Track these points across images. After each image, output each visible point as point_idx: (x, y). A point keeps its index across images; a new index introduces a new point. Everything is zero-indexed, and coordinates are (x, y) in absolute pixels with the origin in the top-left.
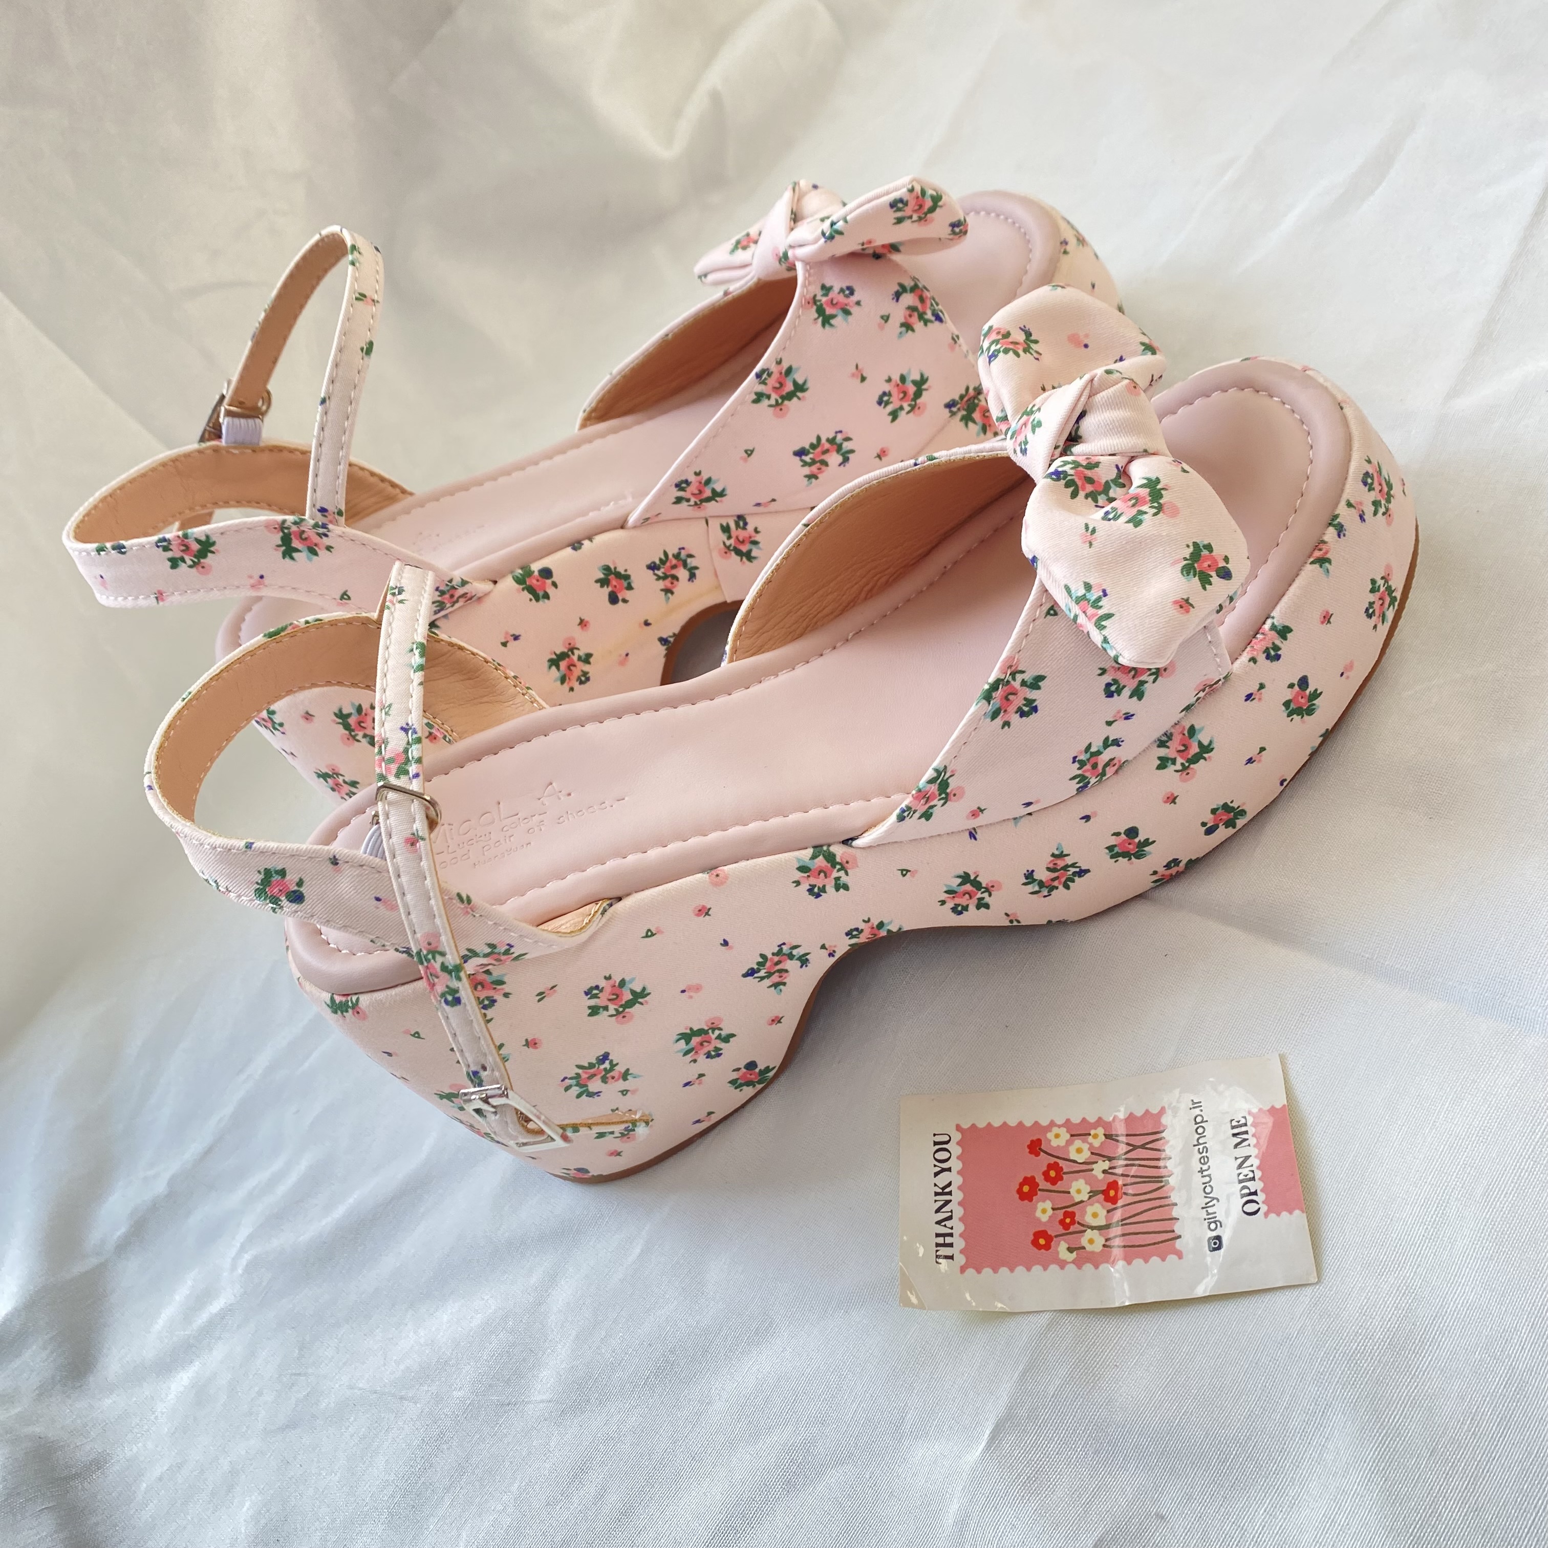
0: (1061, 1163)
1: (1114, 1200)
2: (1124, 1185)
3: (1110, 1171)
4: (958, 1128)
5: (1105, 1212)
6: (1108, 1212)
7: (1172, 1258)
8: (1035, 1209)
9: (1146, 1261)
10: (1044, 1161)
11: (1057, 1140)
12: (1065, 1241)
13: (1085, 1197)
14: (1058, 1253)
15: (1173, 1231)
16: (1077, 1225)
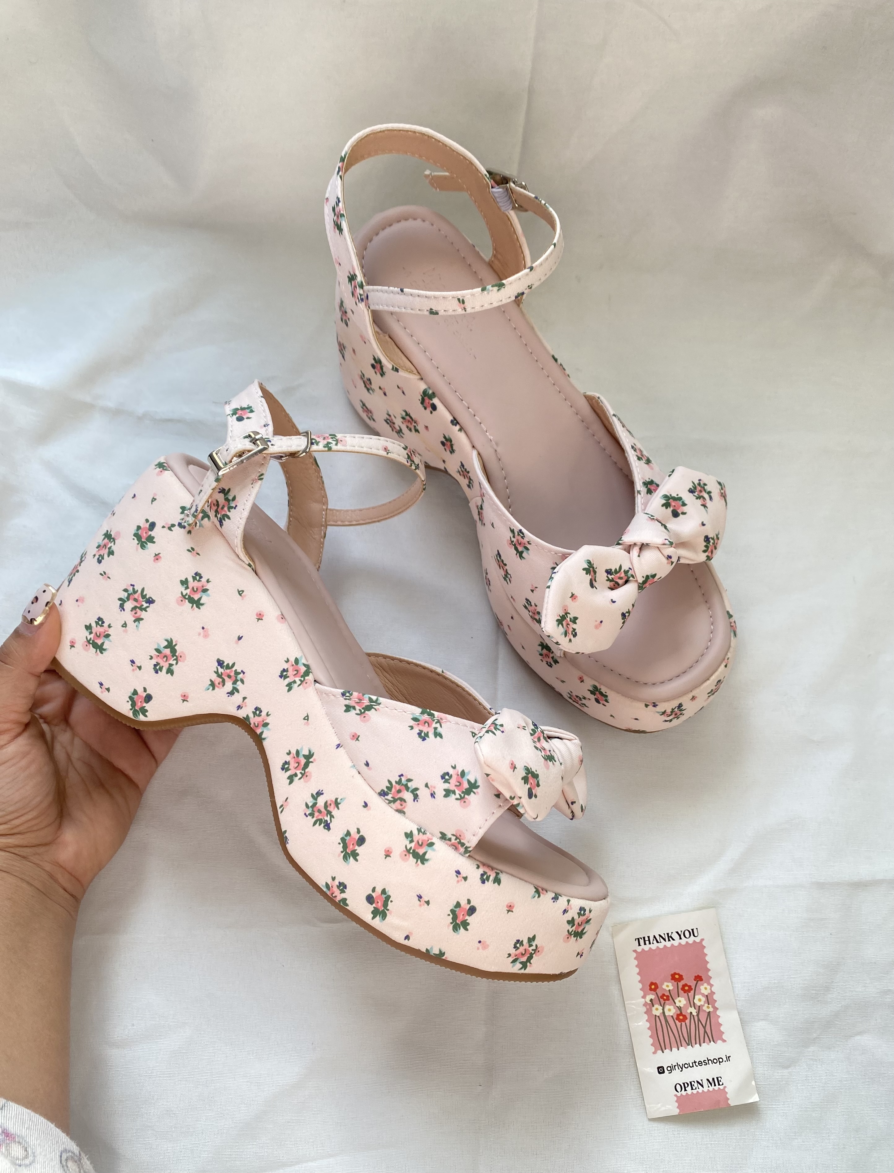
0: (692, 992)
1: (678, 1019)
2: (686, 1024)
3: (692, 1016)
4: (702, 940)
5: (672, 1015)
7: (653, 1049)
8: (668, 982)
9: (650, 1037)
10: (692, 983)
11: (704, 989)
12: (655, 998)
13: (678, 1004)
14: (649, 995)
15: (665, 1049)
16: (664, 1002)
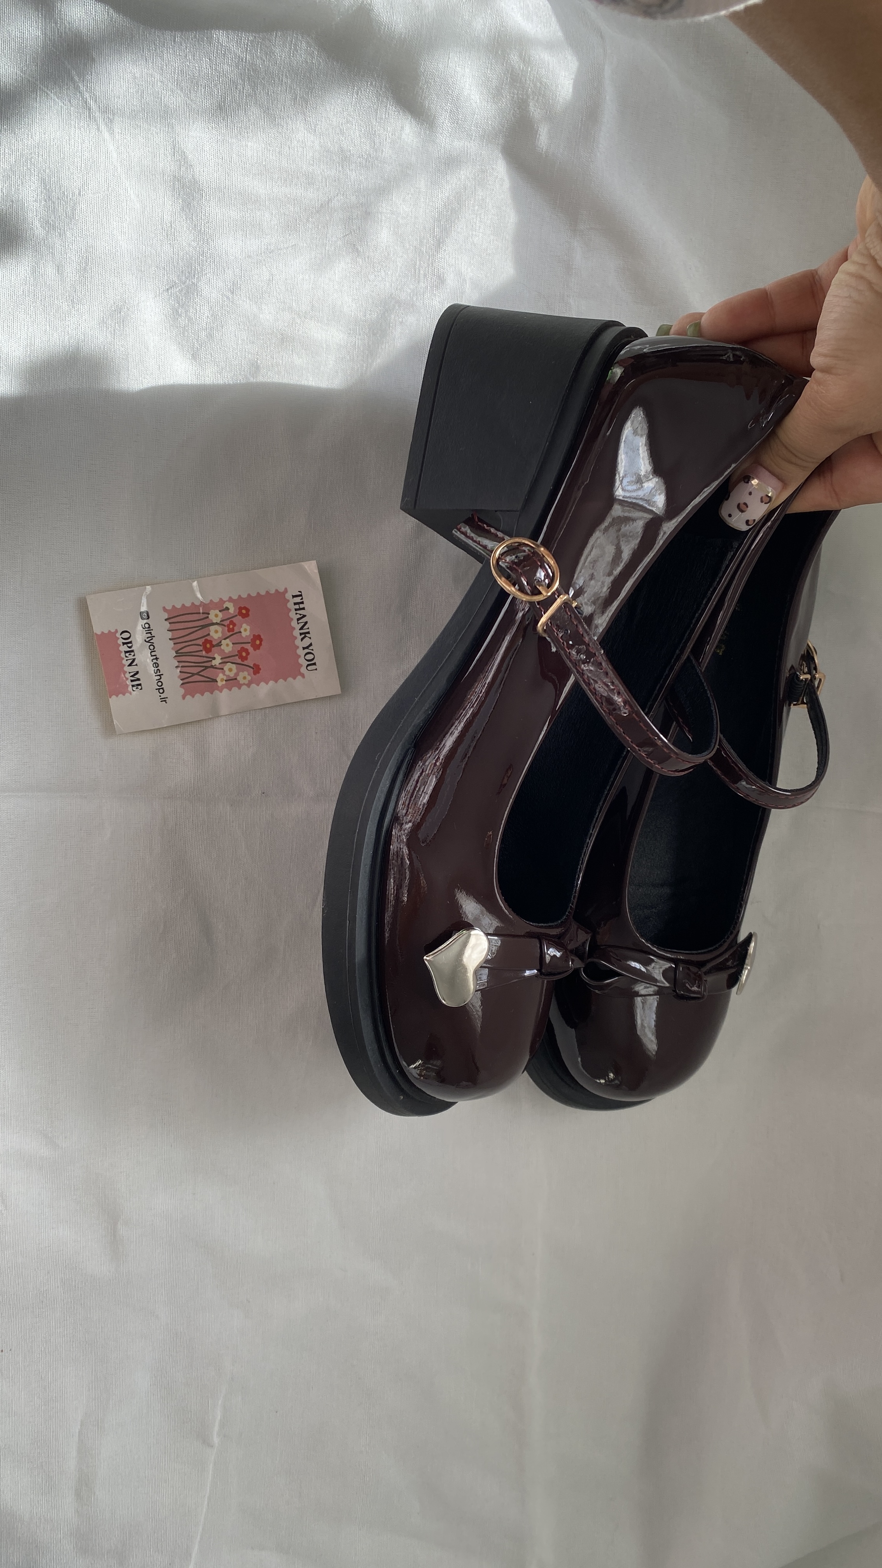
0: (239, 661)
1: (207, 641)
2: (201, 651)
3: (211, 659)
4: (303, 676)
5: (211, 633)
6: (209, 634)
7: (169, 607)
8: (251, 630)
9: (183, 605)
10: (250, 662)
11: (244, 676)
12: (231, 614)
13: (223, 641)
14: (234, 606)
15: (170, 623)
16: (226, 624)
